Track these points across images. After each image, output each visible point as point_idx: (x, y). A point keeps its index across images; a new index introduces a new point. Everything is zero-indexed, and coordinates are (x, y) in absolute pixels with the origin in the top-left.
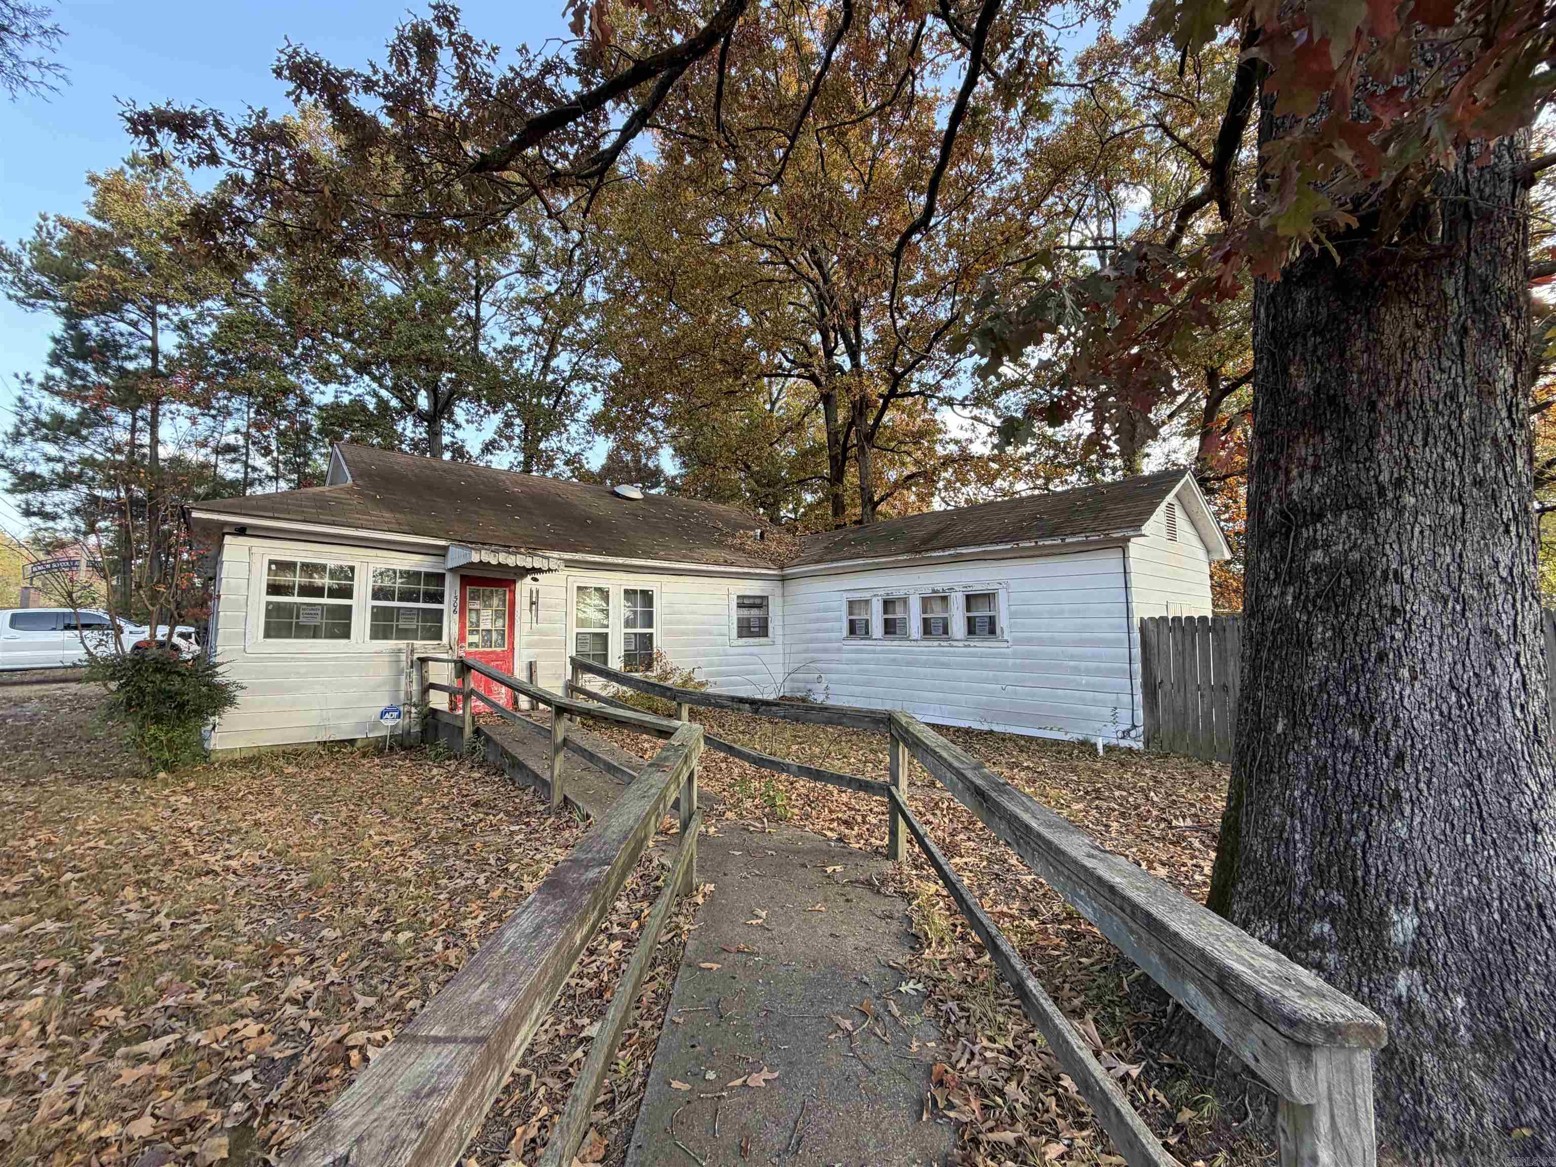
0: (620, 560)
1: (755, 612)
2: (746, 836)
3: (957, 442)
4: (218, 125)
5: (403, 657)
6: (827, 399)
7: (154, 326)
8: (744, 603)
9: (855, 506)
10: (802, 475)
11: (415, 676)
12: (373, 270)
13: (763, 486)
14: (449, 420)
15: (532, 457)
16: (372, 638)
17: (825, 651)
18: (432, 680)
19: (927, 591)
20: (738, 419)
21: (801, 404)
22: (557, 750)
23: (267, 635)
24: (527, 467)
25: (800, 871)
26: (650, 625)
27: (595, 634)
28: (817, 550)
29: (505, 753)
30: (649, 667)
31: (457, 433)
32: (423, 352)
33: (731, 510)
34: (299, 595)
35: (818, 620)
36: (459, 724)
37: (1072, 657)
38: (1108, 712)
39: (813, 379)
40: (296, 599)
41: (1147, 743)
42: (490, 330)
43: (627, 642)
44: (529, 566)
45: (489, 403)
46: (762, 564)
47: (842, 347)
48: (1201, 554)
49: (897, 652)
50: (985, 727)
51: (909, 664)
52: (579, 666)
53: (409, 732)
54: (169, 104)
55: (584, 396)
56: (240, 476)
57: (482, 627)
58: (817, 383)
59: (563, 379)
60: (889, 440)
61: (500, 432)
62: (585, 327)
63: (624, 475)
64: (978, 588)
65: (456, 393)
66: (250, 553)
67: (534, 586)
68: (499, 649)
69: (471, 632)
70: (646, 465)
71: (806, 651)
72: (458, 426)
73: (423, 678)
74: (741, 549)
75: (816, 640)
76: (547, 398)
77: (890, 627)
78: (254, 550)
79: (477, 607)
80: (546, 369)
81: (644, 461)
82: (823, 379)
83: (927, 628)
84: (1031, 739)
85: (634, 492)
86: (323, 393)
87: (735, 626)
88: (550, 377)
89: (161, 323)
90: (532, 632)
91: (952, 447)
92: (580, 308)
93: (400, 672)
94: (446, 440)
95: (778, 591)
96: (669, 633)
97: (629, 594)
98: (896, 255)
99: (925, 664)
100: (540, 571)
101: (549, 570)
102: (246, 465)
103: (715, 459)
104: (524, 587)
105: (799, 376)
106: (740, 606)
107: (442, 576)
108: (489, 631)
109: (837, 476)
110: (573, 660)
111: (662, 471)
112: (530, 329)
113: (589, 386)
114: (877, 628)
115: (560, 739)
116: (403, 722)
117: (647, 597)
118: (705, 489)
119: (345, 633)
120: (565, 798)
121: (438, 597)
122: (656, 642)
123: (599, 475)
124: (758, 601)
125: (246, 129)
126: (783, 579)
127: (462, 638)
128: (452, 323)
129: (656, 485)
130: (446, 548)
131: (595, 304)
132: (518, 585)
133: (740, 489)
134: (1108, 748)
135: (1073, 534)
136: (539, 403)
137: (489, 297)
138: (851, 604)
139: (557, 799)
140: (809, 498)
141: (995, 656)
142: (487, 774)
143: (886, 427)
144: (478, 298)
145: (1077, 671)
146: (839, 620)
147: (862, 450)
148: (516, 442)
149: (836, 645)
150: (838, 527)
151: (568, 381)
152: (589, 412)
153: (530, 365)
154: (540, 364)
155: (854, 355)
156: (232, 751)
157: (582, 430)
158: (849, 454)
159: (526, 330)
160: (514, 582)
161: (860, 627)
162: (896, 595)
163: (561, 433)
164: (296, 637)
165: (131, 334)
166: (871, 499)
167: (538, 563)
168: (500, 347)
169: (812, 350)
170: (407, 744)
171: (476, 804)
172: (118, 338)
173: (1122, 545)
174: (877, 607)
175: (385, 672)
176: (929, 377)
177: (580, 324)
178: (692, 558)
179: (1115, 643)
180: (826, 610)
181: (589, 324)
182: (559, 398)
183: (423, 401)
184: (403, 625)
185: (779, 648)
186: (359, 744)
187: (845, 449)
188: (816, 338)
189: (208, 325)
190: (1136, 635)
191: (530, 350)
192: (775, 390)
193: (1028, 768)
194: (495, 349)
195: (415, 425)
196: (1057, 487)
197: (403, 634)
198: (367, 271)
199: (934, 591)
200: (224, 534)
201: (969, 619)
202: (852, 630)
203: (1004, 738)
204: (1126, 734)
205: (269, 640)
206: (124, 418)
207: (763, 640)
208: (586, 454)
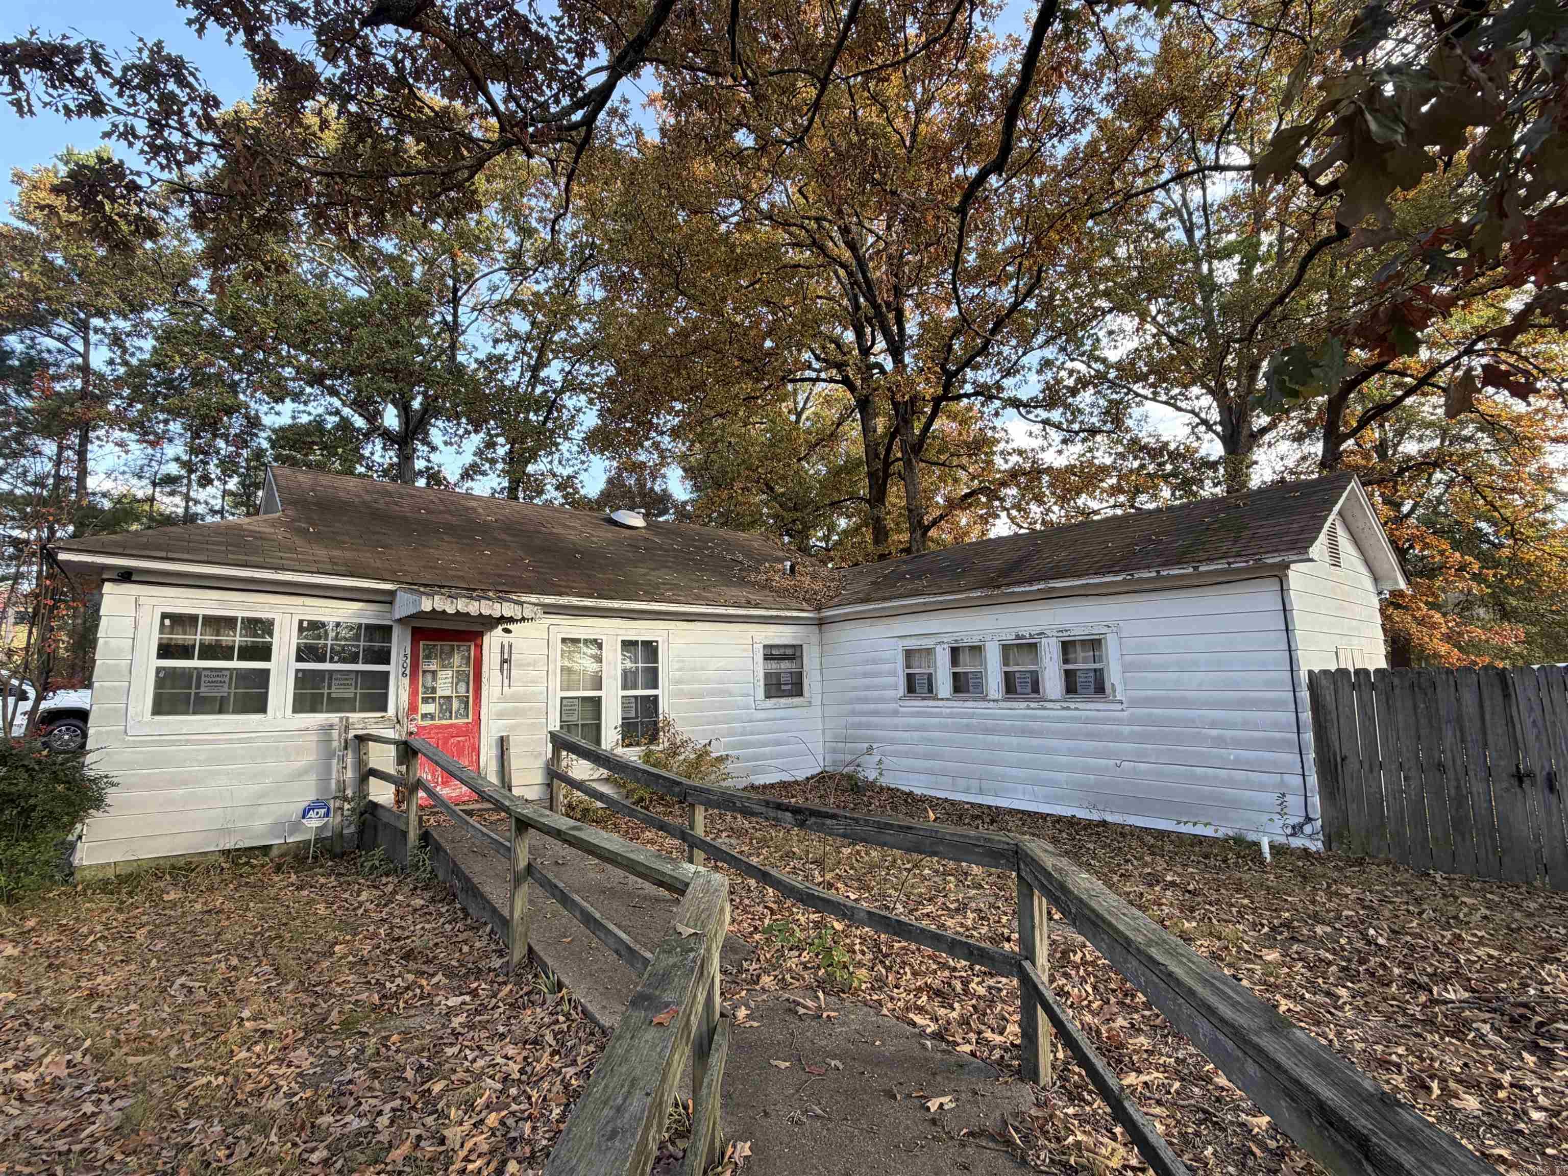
0: (616, 604)
1: (785, 665)
2: (794, 1024)
3: (1020, 453)
4: (97, 59)
5: (335, 734)
6: (864, 405)
7: (87, 343)
8: (772, 654)
9: (900, 532)
10: (836, 497)
11: (349, 760)
12: (339, 274)
13: (790, 510)
14: (426, 442)
15: (518, 482)
16: (295, 711)
17: (875, 713)
18: (373, 764)
19: (1009, 637)
20: (759, 431)
21: (833, 414)
22: (517, 882)
23: (158, 710)
24: (512, 491)
25: (886, 1106)
26: (656, 687)
27: (584, 699)
28: (862, 585)
29: (456, 871)
30: (654, 739)
31: (432, 456)
32: (388, 361)
33: (753, 538)
34: (201, 658)
35: (865, 675)
36: (403, 828)
37: (1213, 725)
38: (1272, 798)
39: (847, 382)
40: (195, 663)
41: (1328, 844)
42: (470, 338)
43: (625, 708)
44: (497, 614)
45: (470, 421)
46: (794, 604)
47: (881, 344)
48: (1367, 582)
49: (971, 716)
50: (1095, 816)
51: (987, 731)
52: (559, 743)
53: (341, 835)
54: (33, 33)
55: (579, 410)
56: (180, 511)
57: (440, 693)
58: (851, 387)
59: (554, 391)
60: (940, 452)
61: (479, 453)
62: (580, 331)
63: (627, 501)
64: (1079, 633)
65: (430, 411)
66: (137, 605)
67: (506, 639)
68: (461, 721)
69: (425, 700)
70: (652, 489)
71: (853, 713)
72: (434, 449)
73: (360, 762)
74: (766, 586)
75: (866, 701)
76: (536, 414)
77: (960, 684)
78: (142, 601)
79: (433, 667)
80: (535, 379)
81: (649, 485)
82: (859, 383)
83: (1010, 685)
84: (1161, 835)
85: (636, 520)
86: (278, 414)
87: (762, 683)
88: (539, 389)
89: (93, 338)
90: (503, 697)
91: (1015, 459)
92: (572, 309)
93: (330, 755)
94: (420, 464)
95: (815, 639)
96: (680, 694)
97: (628, 645)
98: (961, 211)
99: (1008, 732)
100: (511, 620)
101: (523, 619)
102: (187, 498)
103: (733, 479)
104: (493, 640)
105: (831, 380)
106: (768, 658)
107: (389, 629)
108: (449, 698)
109: (878, 496)
110: (554, 737)
111: (670, 496)
112: (516, 335)
113: (583, 398)
114: (944, 685)
115: (523, 864)
116: (335, 820)
117: (650, 649)
118: (721, 515)
119: (259, 705)
120: (530, 949)
121: (384, 657)
122: (663, 706)
123: (597, 502)
124: (789, 652)
125: (134, 66)
126: (821, 623)
127: (413, 708)
128: (426, 330)
129: (664, 512)
130: (392, 593)
131: (591, 302)
132: (486, 639)
133: (761, 515)
134: (1277, 850)
135: (1210, 560)
136: (526, 418)
137: (467, 302)
138: (909, 654)
139: (518, 953)
140: (843, 523)
141: (1105, 721)
142: (433, 900)
143: (934, 438)
144: (455, 301)
145: (1220, 742)
146: (893, 673)
147: (908, 465)
148: (500, 466)
149: (893, 706)
150: (882, 557)
151: (559, 393)
152: (584, 428)
153: (515, 376)
154: (528, 375)
155: (896, 350)
156: (103, 866)
157: (575, 449)
158: (892, 469)
159: (512, 336)
160: (481, 634)
161: (918, 682)
162: (968, 641)
163: (551, 454)
164: (194, 713)
165: (60, 351)
166: (920, 522)
167: (508, 610)
168: (482, 356)
169: (846, 349)
170: (338, 850)
171: (408, 956)
172: (45, 355)
173: (1280, 573)
174: (943, 658)
175: (309, 757)
176: (986, 376)
177: (572, 328)
178: (706, 599)
179: (1275, 705)
180: (875, 662)
181: (583, 328)
182: (550, 412)
183: (391, 418)
184: (336, 692)
185: (817, 711)
186: (275, 852)
187: (887, 464)
188: (849, 336)
189: (144, 337)
190: (1305, 695)
191: (516, 359)
192: (801, 398)
193: (1173, 884)
194: (476, 360)
195: (384, 449)
196: (1145, 502)
197: (336, 705)
198: (331, 275)
199: (1018, 637)
200: (104, 581)
201: (1067, 672)
202: (911, 688)
203: (1124, 832)
204: (1297, 830)
205: (157, 718)
206: (49, 448)
207: (796, 700)
208: (581, 477)
